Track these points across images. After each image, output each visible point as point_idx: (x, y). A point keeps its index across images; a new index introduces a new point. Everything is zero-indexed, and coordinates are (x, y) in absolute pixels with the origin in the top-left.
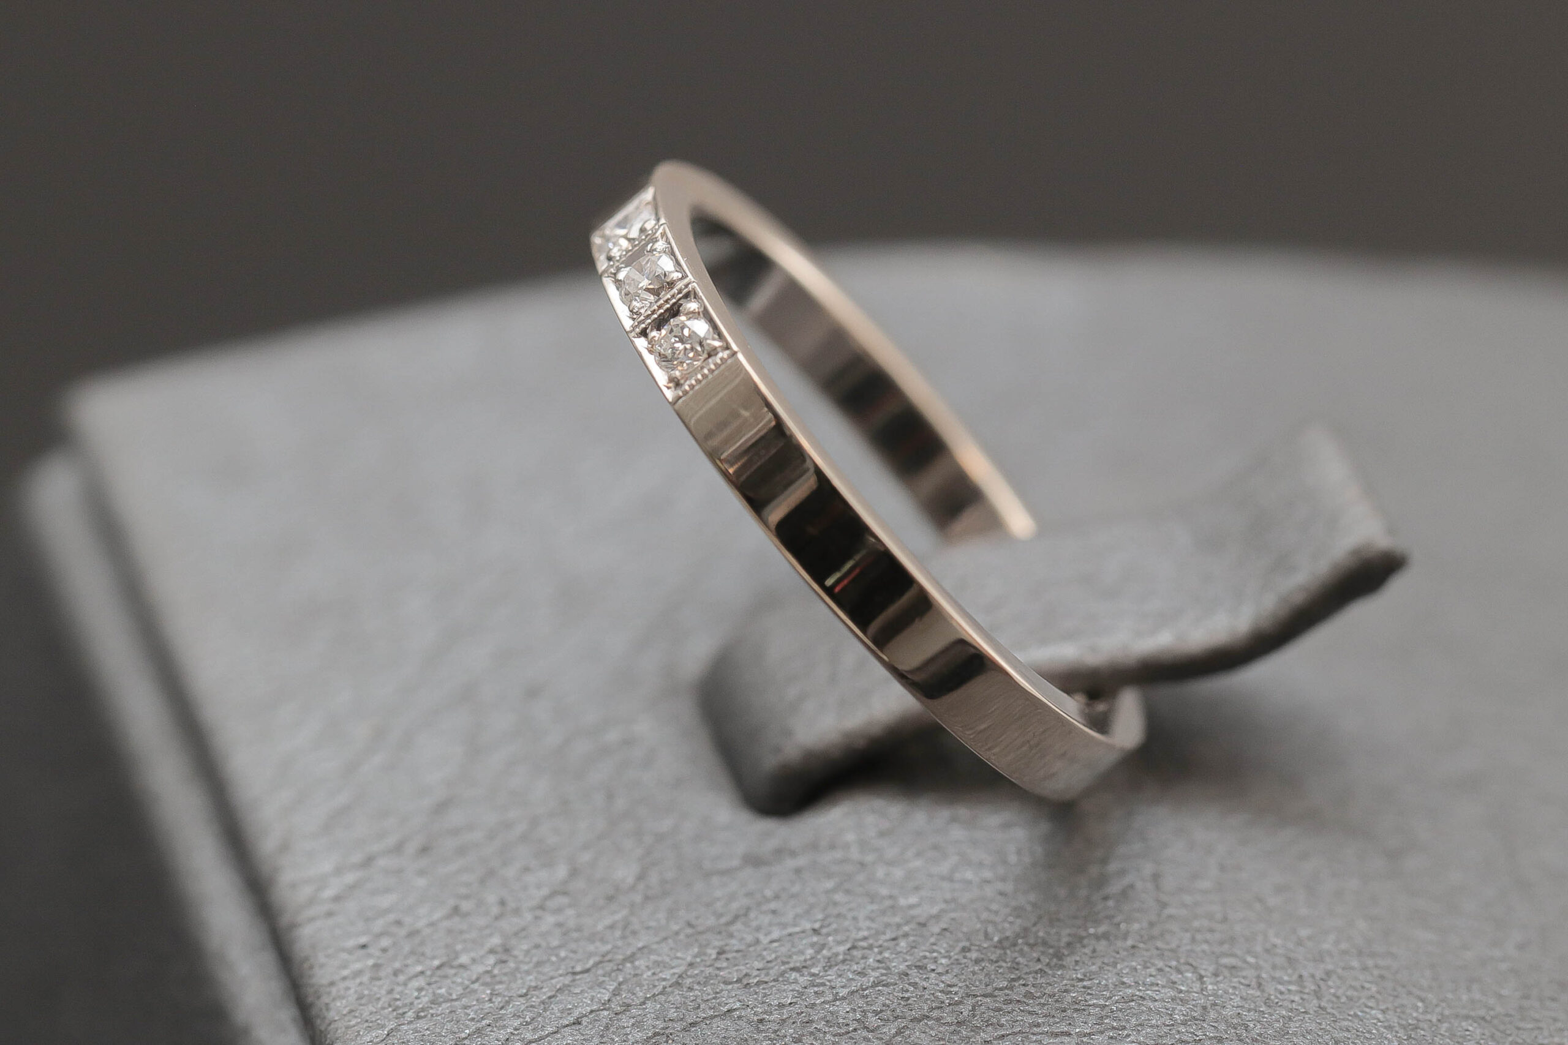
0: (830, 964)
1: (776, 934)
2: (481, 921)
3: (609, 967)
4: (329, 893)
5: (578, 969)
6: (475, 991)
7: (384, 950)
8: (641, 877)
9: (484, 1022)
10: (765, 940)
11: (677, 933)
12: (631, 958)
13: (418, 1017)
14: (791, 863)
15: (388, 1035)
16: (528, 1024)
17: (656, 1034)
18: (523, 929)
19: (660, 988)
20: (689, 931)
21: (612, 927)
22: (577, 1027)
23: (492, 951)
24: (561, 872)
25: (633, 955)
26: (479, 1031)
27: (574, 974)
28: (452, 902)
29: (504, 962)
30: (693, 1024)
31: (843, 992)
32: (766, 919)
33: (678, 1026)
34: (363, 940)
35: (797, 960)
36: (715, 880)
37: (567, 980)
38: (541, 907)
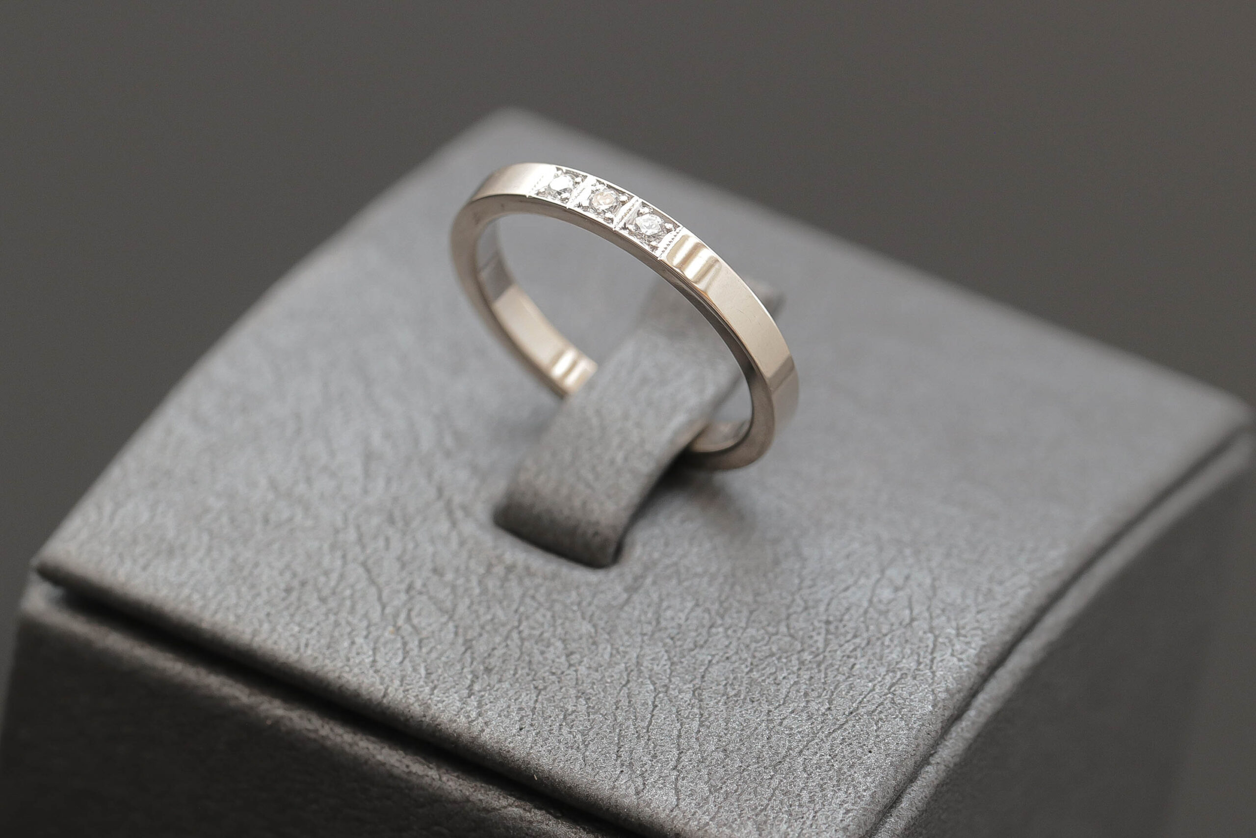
0: (722, 617)
1: (683, 616)
2: (556, 687)
3: (635, 673)
4: (474, 715)
5: (624, 683)
6: (594, 720)
7: (532, 725)
8: (595, 626)
9: (617, 730)
10: (682, 622)
11: (643, 641)
12: (638, 664)
13: (587, 746)
14: (649, 580)
15: (584, 761)
16: (636, 719)
17: (694, 692)
18: (577, 679)
19: (668, 671)
20: (646, 638)
21: (611, 655)
22: (657, 709)
23: (578, 697)
24: (559, 644)
25: (638, 662)
26: (619, 734)
27: (624, 686)
28: (532, 686)
29: (589, 699)
30: (703, 677)
31: (743, 624)
32: (669, 613)
33: (698, 681)
34: (517, 726)
35: (706, 622)
36: (626, 608)
37: (625, 690)
38: (570, 665)
